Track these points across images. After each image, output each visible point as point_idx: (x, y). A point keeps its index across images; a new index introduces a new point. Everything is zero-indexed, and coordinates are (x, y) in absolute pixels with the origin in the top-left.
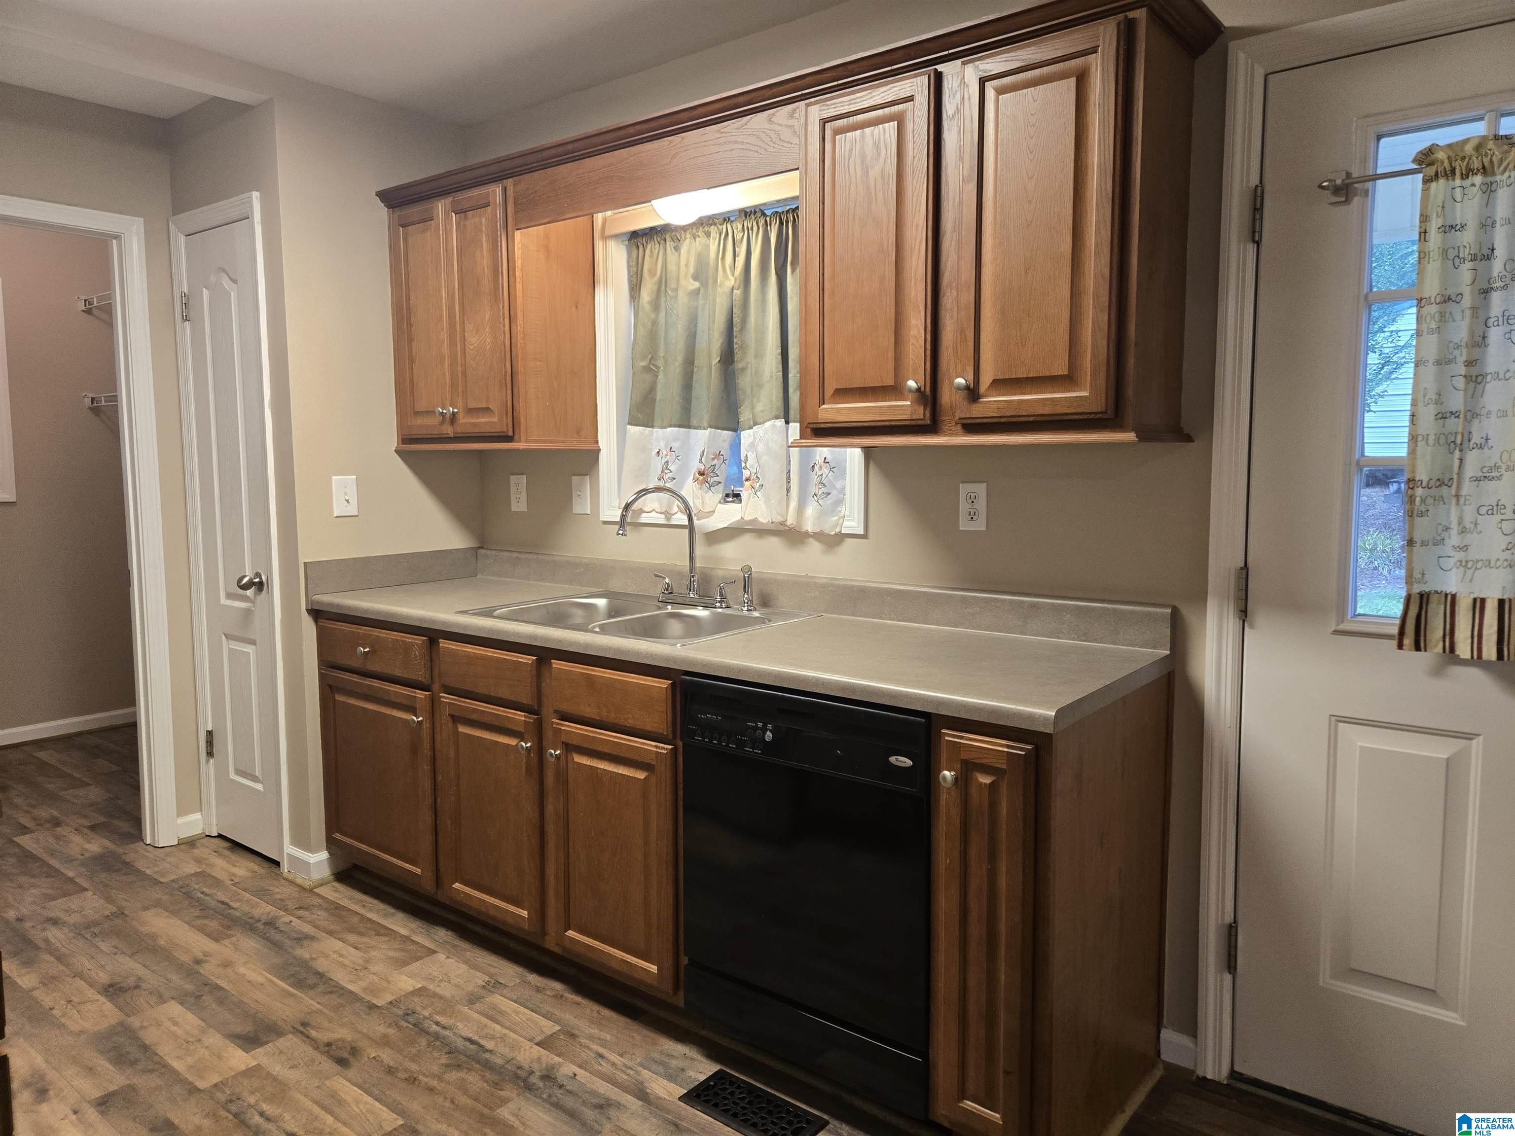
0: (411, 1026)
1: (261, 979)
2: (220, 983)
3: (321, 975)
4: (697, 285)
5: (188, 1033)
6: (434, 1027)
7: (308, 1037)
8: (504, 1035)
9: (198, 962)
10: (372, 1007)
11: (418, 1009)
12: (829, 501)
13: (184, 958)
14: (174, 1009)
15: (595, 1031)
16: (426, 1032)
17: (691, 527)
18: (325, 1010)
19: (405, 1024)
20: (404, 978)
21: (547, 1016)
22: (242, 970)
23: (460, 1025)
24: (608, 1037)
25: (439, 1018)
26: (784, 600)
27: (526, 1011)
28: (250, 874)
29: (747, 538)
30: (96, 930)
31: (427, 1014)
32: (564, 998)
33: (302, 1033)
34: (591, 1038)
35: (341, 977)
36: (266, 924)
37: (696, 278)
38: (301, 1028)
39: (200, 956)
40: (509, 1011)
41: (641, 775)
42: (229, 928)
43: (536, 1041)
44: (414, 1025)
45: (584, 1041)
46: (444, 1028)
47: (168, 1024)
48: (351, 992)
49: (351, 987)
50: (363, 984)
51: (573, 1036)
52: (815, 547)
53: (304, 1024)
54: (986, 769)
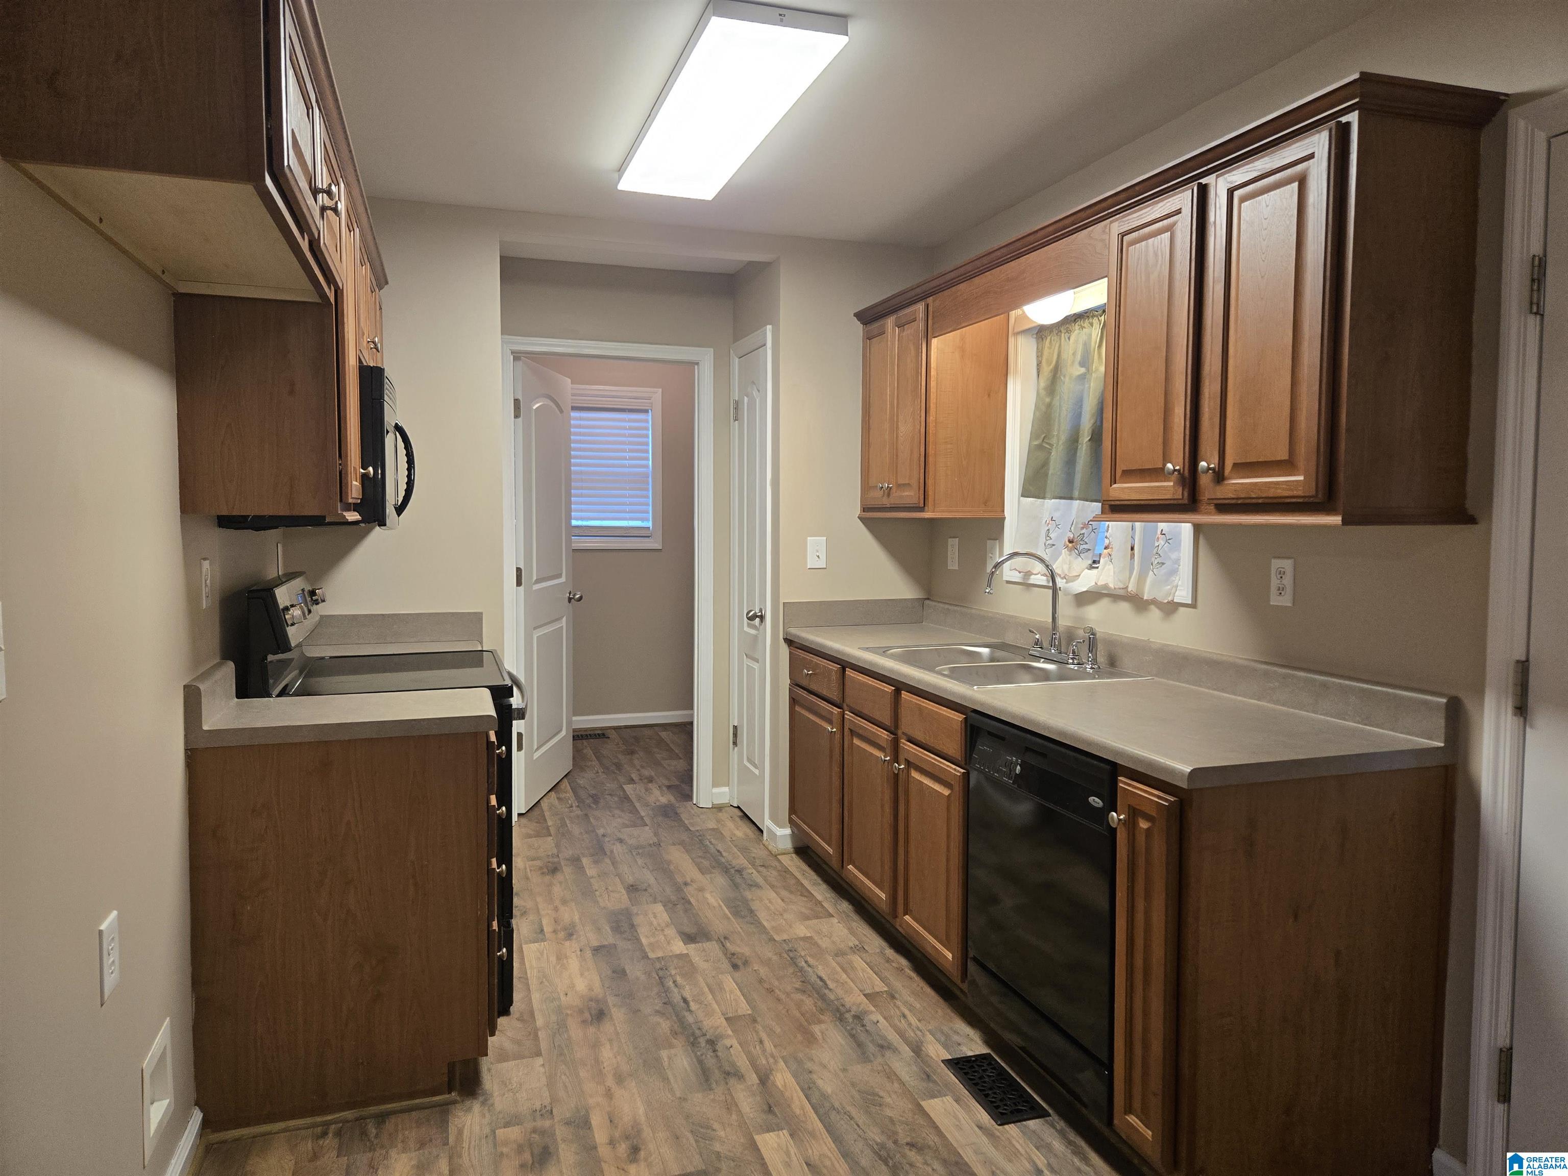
0: (789, 959)
1: (715, 904)
2: (692, 900)
3: (752, 911)
4: (1083, 370)
5: (659, 925)
6: (803, 963)
7: (724, 946)
8: (846, 982)
9: (686, 884)
10: (772, 939)
11: (800, 949)
12: (1163, 570)
13: (680, 880)
14: (659, 908)
15: (911, 1000)
16: (796, 964)
17: (1055, 590)
18: (743, 934)
19: (786, 956)
20: (802, 927)
21: (882, 979)
22: (708, 895)
23: (820, 967)
24: (918, 1006)
25: (809, 959)
26: (1127, 662)
27: (871, 972)
28: (743, 837)
29: (1105, 603)
30: (640, 851)
31: (803, 954)
32: (903, 972)
33: (722, 942)
34: (906, 1003)
35: (763, 916)
36: (736, 871)
37: (1082, 364)
38: (723, 940)
39: (689, 881)
40: (859, 968)
41: (946, 792)
42: (714, 867)
43: (865, 992)
44: (791, 958)
45: (898, 1003)
46: (809, 966)
47: (651, 916)
48: (764, 927)
49: (765, 924)
50: (773, 924)
51: (893, 997)
52: (1155, 613)
53: (725, 938)
54: (1148, 818)
